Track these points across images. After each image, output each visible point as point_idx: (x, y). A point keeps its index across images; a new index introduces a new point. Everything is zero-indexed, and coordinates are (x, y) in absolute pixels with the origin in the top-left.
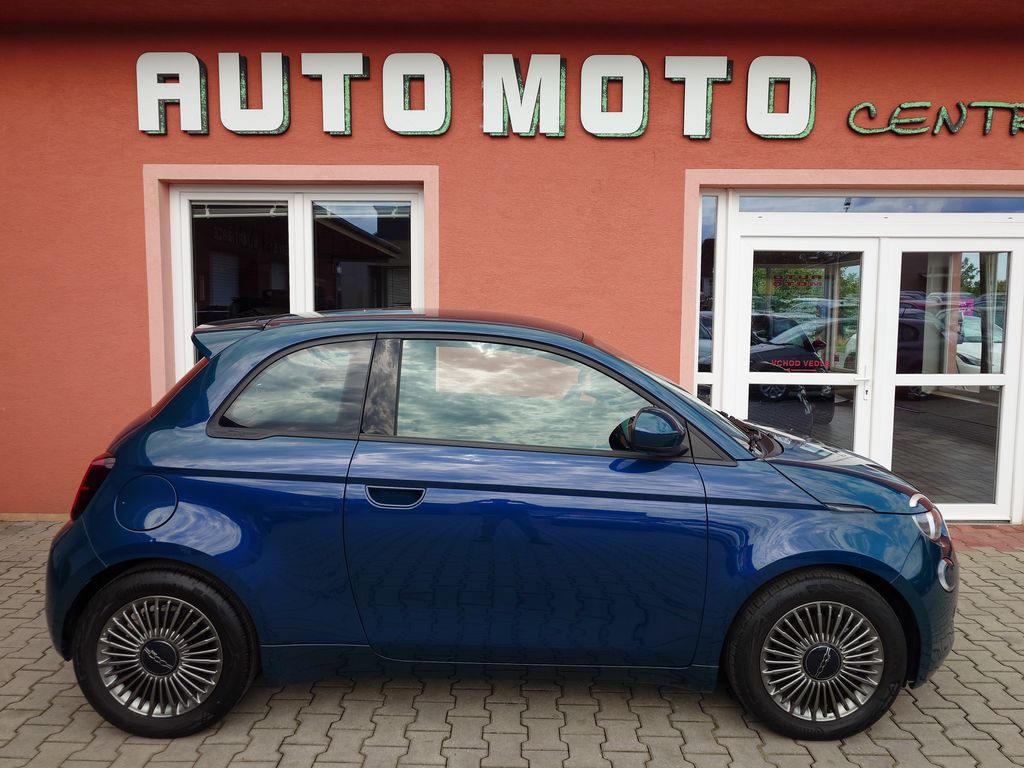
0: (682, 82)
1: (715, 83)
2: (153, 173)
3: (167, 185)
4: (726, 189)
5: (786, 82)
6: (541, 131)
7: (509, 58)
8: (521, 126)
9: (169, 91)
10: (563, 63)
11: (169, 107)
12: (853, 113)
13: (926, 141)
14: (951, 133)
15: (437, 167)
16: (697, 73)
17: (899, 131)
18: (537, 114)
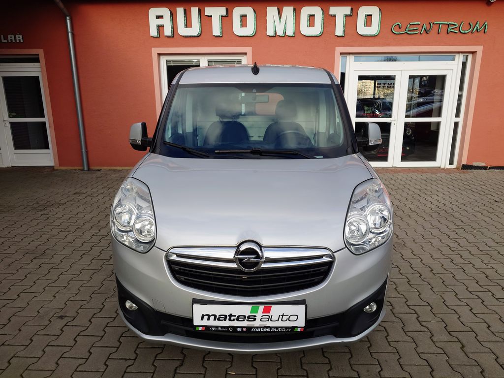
0: (335, 16)
1: (346, 16)
2: (155, 51)
3: (159, 55)
4: (349, 54)
5: (371, 15)
6: (287, 34)
7: (276, 7)
8: (280, 32)
9: (160, 22)
10: (295, 10)
11: (160, 27)
12: (393, 26)
13: (418, 36)
14: (427, 33)
15: (251, 48)
16: (340, 12)
17: (409, 33)
18: (285, 29)
